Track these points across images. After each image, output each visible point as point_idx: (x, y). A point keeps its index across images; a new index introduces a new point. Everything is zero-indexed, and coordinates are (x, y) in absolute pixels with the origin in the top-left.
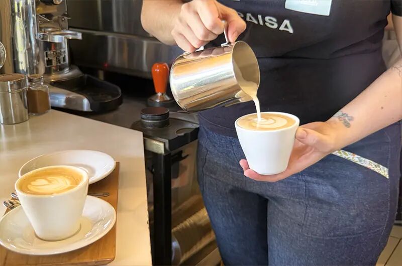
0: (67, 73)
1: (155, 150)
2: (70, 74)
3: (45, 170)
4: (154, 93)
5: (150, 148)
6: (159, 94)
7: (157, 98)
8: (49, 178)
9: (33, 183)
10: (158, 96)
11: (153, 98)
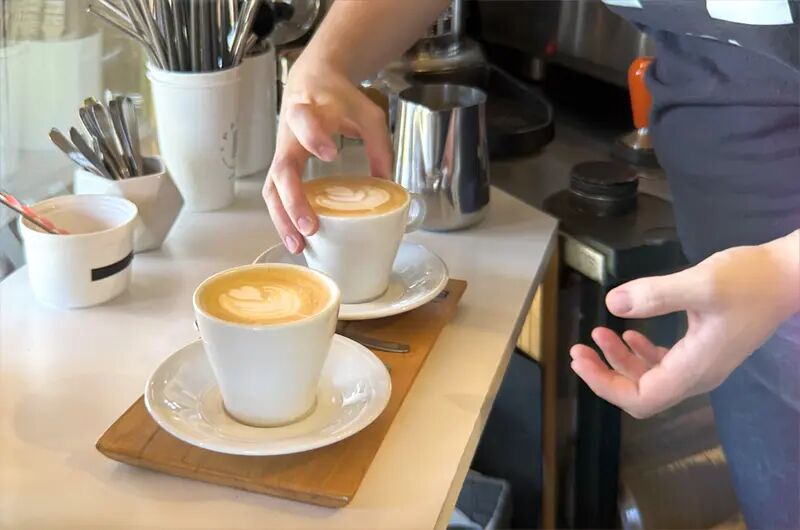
0: (454, 56)
1: (585, 268)
2: (457, 59)
3: (269, 270)
4: (629, 126)
5: (572, 261)
6: (642, 132)
7: (635, 139)
8: (267, 288)
9: (234, 293)
10: (636, 136)
11: (627, 139)
